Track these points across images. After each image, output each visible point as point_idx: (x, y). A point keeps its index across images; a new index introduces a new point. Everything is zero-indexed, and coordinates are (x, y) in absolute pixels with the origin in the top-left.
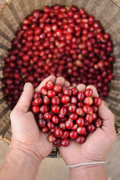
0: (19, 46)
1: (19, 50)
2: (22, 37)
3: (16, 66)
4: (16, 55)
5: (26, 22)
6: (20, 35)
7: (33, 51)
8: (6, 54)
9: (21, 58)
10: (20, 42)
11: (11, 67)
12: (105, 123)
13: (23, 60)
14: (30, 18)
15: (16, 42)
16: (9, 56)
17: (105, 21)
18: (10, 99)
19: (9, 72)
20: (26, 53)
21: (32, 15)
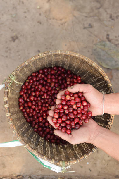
0: (32, 119)
1: (34, 120)
2: (28, 114)
3: (42, 127)
4: (36, 124)
5: (21, 108)
6: (26, 115)
7: (39, 113)
8: (32, 129)
9: (39, 122)
10: (30, 117)
11: (41, 131)
12: (81, 91)
13: (41, 122)
14: (21, 104)
15: (28, 119)
16: (34, 128)
17: (47, 65)
18: (58, 141)
19: (43, 133)
20: (38, 118)
21: (19, 102)
